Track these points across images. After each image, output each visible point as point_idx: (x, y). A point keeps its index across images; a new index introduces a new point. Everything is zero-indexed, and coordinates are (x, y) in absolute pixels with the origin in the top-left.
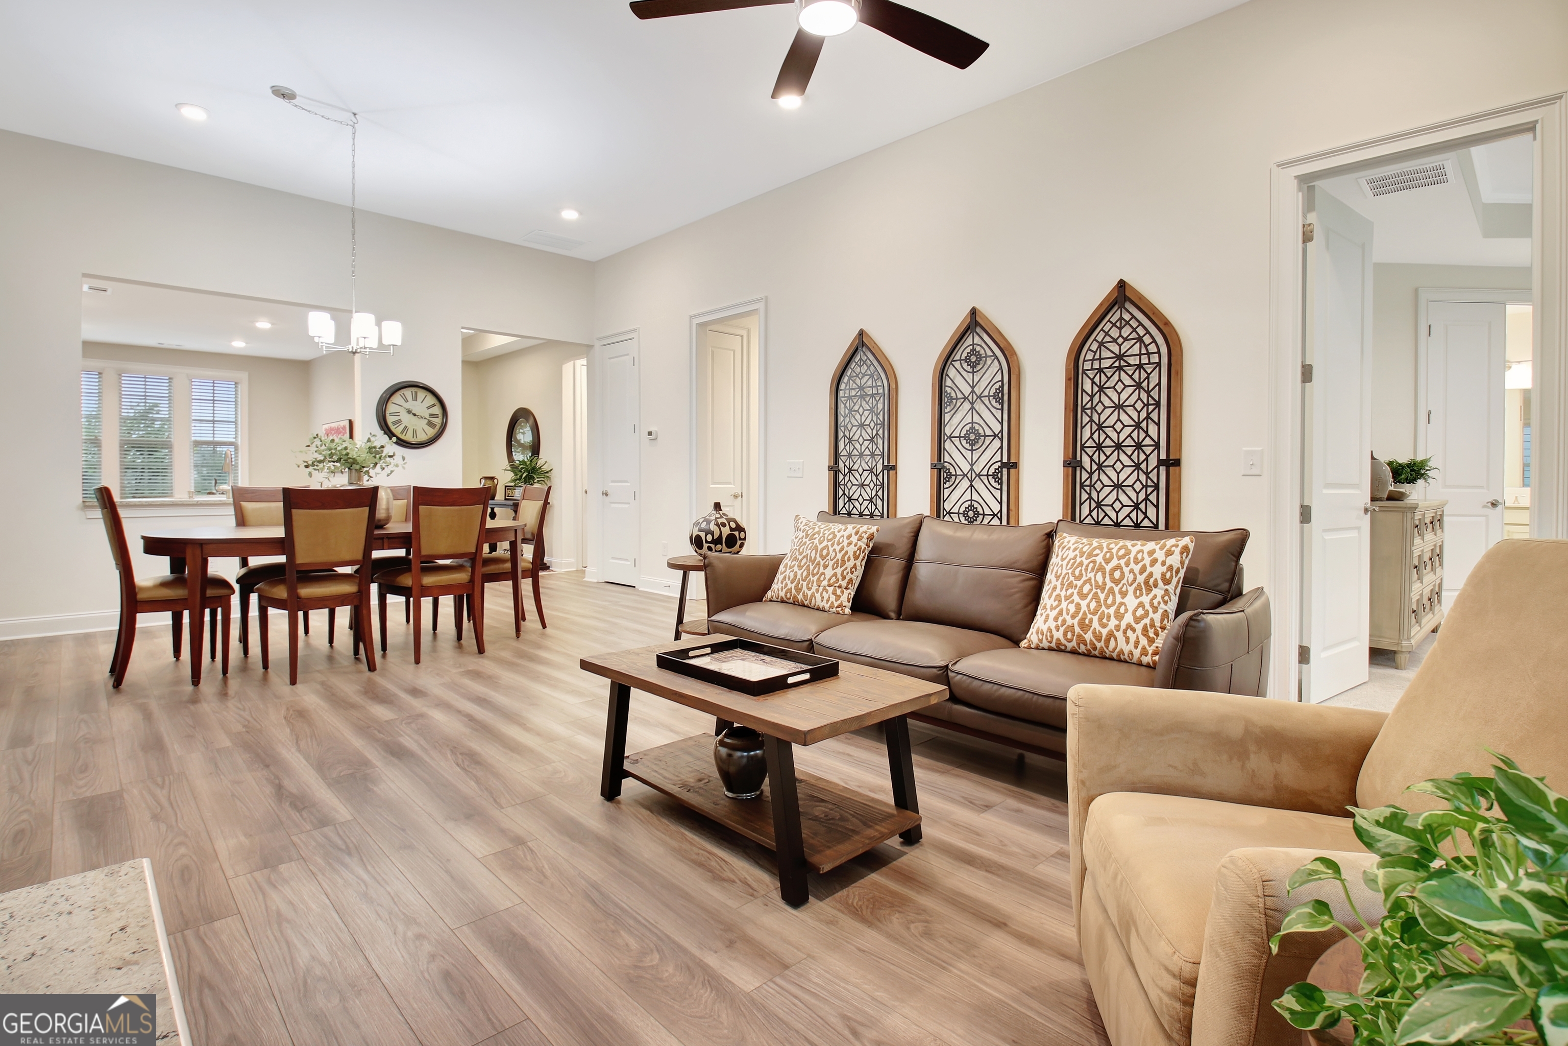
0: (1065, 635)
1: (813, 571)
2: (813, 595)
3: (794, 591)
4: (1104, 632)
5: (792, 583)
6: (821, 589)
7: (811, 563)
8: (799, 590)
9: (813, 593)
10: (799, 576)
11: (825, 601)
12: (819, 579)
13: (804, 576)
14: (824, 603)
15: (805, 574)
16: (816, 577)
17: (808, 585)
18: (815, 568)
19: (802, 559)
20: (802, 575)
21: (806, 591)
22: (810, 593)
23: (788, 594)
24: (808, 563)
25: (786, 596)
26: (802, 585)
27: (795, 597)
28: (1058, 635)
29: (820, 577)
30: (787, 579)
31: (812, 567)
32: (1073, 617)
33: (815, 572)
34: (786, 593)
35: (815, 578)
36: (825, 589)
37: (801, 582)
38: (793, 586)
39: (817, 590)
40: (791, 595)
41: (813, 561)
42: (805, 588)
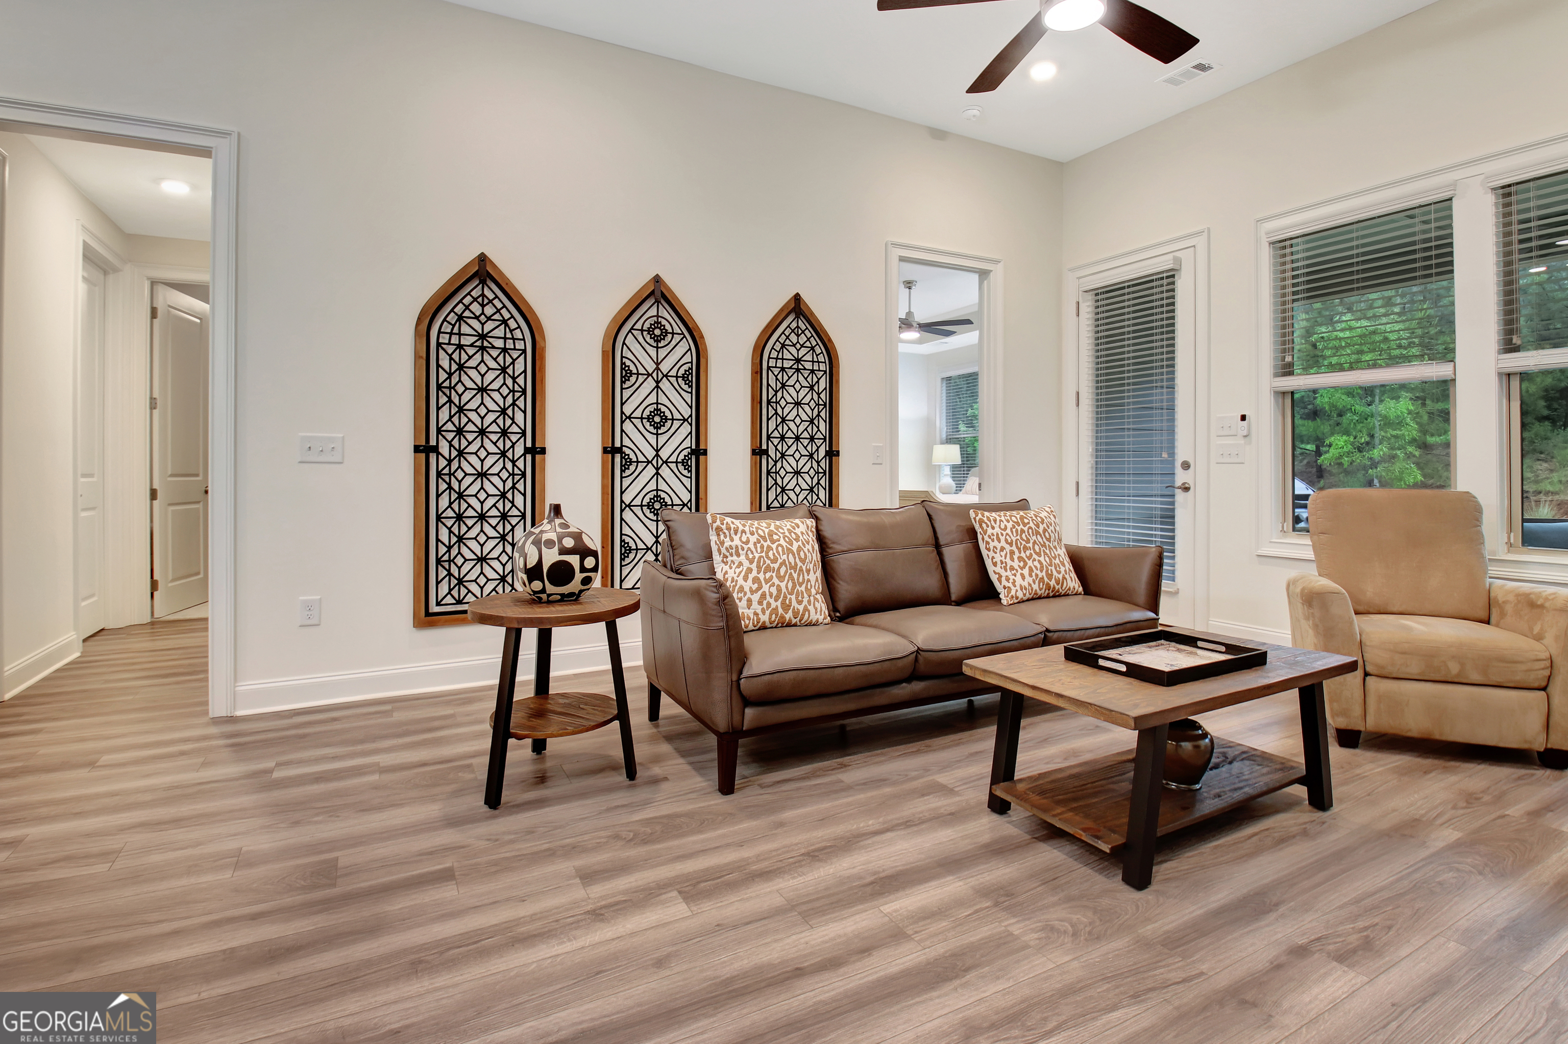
0: (1039, 586)
1: (798, 579)
2: (806, 609)
3: (780, 611)
4: (1060, 576)
5: (776, 600)
6: (812, 598)
7: (792, 571)
8: (786, 607)
9: (805, 606)
10: (784, 590)
11: (819, 613)
12: (806, 587)
13: (790, 587)
14: (818, 616)
15: (790, 585)
16: (804, 586)
17: (797, 598)
18: (799, 575)
19: (779, 568)
20: (787, 587)
21: (797, 606)
22: (801, 608)
23: (774, 616)
24: (789, 571)
25: (770, 619)
26: (790, 599)
27: (782, 617)
28: (1035, 587)
29: (807, 585)
30: (768, 597)
31: (795, 576)
32: (1041, 571)
33: (801, 580)
34: (771, 615)
35: (803, 588)
36: (815, 599)
37: (789, 596)
38: (779, 603)
39: (809, 602)
40: (777, 615)
41: (794, 568)
42: (794, 603)
